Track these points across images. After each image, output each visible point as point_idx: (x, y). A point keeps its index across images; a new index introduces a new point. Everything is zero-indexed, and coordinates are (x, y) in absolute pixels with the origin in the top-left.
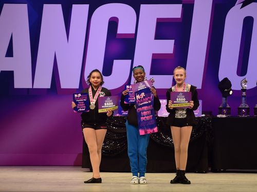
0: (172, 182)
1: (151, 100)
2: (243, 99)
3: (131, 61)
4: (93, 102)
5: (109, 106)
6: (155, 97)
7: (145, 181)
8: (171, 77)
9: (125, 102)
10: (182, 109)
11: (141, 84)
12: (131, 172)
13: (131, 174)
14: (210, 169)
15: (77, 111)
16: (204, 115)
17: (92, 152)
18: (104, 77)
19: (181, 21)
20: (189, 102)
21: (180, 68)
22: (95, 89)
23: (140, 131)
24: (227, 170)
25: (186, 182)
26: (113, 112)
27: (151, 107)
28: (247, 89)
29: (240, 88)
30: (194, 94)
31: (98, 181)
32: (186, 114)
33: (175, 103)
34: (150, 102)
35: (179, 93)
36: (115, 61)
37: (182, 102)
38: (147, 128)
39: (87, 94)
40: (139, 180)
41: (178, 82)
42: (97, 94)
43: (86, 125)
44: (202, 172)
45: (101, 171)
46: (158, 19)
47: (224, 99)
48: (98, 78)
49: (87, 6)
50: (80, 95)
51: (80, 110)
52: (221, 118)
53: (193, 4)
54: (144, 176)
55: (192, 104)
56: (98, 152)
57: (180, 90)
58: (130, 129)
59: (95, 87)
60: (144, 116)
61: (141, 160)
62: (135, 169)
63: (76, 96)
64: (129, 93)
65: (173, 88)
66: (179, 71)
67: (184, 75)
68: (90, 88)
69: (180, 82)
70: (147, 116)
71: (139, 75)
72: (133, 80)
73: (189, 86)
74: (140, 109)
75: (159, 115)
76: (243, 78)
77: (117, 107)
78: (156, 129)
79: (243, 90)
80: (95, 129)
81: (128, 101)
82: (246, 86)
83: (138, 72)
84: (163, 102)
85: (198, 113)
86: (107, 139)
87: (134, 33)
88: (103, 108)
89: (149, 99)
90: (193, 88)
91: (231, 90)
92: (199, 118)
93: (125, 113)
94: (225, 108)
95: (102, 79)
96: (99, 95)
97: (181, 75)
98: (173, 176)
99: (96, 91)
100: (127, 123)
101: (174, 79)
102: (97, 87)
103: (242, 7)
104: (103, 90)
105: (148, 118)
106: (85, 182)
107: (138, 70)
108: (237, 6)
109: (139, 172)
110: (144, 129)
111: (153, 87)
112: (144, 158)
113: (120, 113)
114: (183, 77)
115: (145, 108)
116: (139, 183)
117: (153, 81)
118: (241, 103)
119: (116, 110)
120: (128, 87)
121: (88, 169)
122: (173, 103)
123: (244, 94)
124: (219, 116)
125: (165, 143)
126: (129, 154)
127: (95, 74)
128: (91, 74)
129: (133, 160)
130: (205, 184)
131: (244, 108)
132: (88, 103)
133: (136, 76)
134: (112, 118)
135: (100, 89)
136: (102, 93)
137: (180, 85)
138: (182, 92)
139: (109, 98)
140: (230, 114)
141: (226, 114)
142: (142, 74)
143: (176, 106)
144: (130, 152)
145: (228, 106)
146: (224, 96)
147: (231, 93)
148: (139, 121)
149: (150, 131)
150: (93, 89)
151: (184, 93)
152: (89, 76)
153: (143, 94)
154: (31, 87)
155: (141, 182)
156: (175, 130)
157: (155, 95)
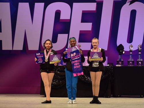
0: (91, 103)
1: (79, 57)
2: (131, 56)
3: (67, 34)
4: (47, 58)
5: (56, 60)
6: (81, 55)
7: (75, 102)
8: (90, 43)
9: (65, 58)
10: (96, 62)
11: (73, 48)
12: (67, 97)
13: (68, 98)
14: (112, 96)
15: (38, 63)
16: (108, 65)
17: (46, 86)
18: (53, 44)
19: (96, 12)
20: (100, 58)
21: (95, 39)
22: (48, 51)
23: (74, 74)
24: (122, 96)
25: (99, 103)
26: (58, 63)
27: (80, 61)
28: (133, 50)
29: (129, 50)
30: (103, 53)
31: (49, 102)
32: (99, 64)
33: (93, 58)
34: (79, 58)
35: (95, 52)
36: (59, 35)
37: (96, 58)
38: (78, 73)
39: (43, 53)
40: (72, 102)
41: (94, 47)
42: (49, 53)
43: (43, 71)
44: (108, 97)
45: (51, 96)
46: (83, 11)
47: (120, 56)
48: (49, 44)
49: (43, 4)
50: (39, 54)
51: (40, 62)
52: (118, 67)
53: (103, 3)
54: (75, 99)
55: (102, 59)
56: (49, 86)
57: (95, 51)
58: (67, 73)
59: (48, 49)
60: (75, 66)
61: (73, 90)
62: (70, 95)
63: (37, 54)
64: (67, 53)
65: (91, 50)
66: (94, 40)
67: (97, 43)
68: (45, 50)
69: (95, 47)
70: (77, 66)
71: (73, 43)
72: (69, 46)
73: (101, 49)
74: (73, 62)
75: (83, 65)
76: (130, 44)
77: (60, 61)
78: (82, 73)
79: (131, 51)
80: (48, 73)
81: (66, 57)
82: (132, 49)
83: (72, 41)
84: (86, 58)
85: (105, 64)
86: (54, 78)
87: (70, 19)
88: (52, 61)
89: (78, 56)
90: (102, 50)
91: (124, 51)
92: (106, 67)
93: (65, 64)
94: (120, 61)
95: (52, 45)
96: (50, 54)
97: (96, 43)
98: (91, 99)
99: (49, 51)
100: (65, 70)
101: (92, 45)
102: (49, 49)
103: (130, 4)
104: (52, 51)
105: (78, 67)
106: (42, 103)
107: (72, 40)
108: (127, 4)
109: (73, 97)
110: (76, 73)
111: (80, 49)
112: (75, 89)
113: (62, 64)
114: (97, 44)
115: (76, 61)
116: (72, 103)
117: (80, 46)
118: (129, 58)
119: (59, 62)
120: (66, 49)
121: (44, 96)
122: (91, 58)
123: (131, 53)
124: (117, 66)
125: (87, 81)
126: (67, 87)
127: (48, 42)
128: (45, 42)
129: (69, 90)
130: (109, 104)
131: (131, 61)
132: (44, 58)
133: (71, 43)
134: (57, 67)
135: (51, 50)
136: (52, 53)
137: (95, 48)
138: (97, 52)
139: (55, 56)
140: (123, 64)
141: (121, 65)
142: (75, 42)
143: (93, 60)
144: (68, 86)
145: (122, 60)
146: (120, 55)
147: (124, 52)
148: (73, 69)
149: (79, 74)
150: (46, 50)
151: (98, 53)
152: (45, 43)
153: (75, 54)
154: (12, 50)
155: (74, 102)
156: (92, 74)
157: (82, 54)
